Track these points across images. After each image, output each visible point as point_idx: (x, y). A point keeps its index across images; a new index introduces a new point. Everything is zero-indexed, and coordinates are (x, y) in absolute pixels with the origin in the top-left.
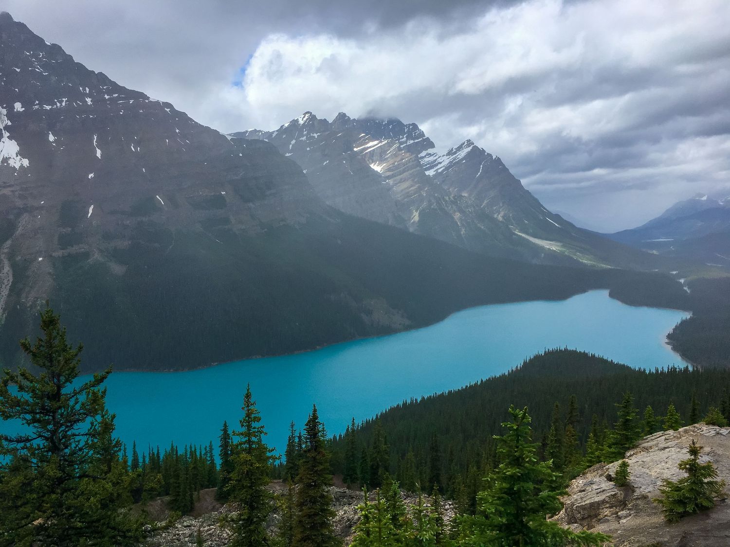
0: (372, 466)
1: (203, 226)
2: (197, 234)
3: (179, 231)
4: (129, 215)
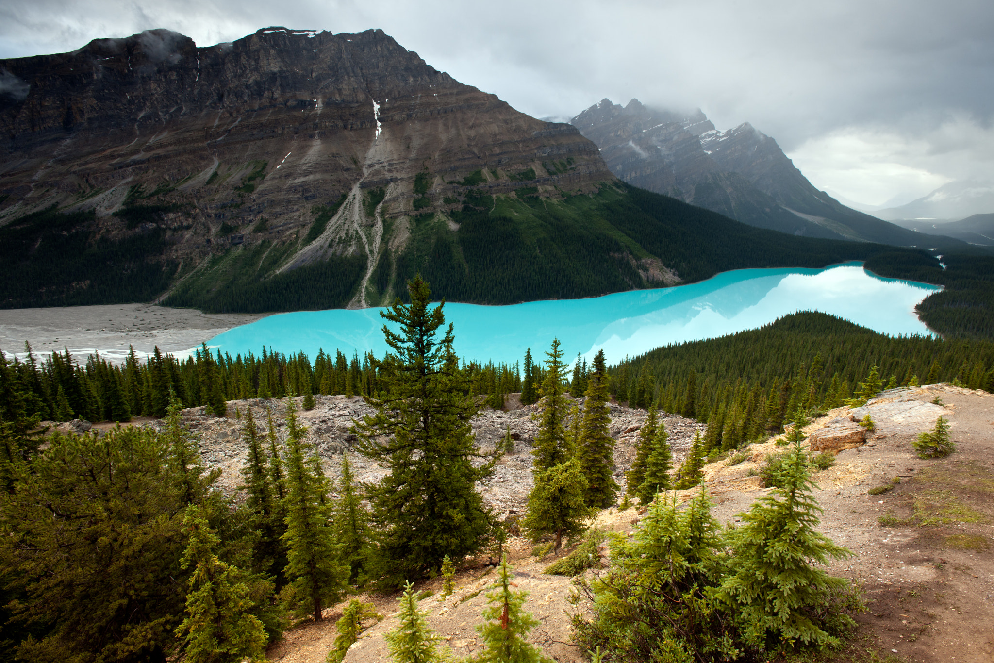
0: (640, 390)
1: (517, 194)
2: (512, 200)
3: (498, 198)
4: (463, 184)
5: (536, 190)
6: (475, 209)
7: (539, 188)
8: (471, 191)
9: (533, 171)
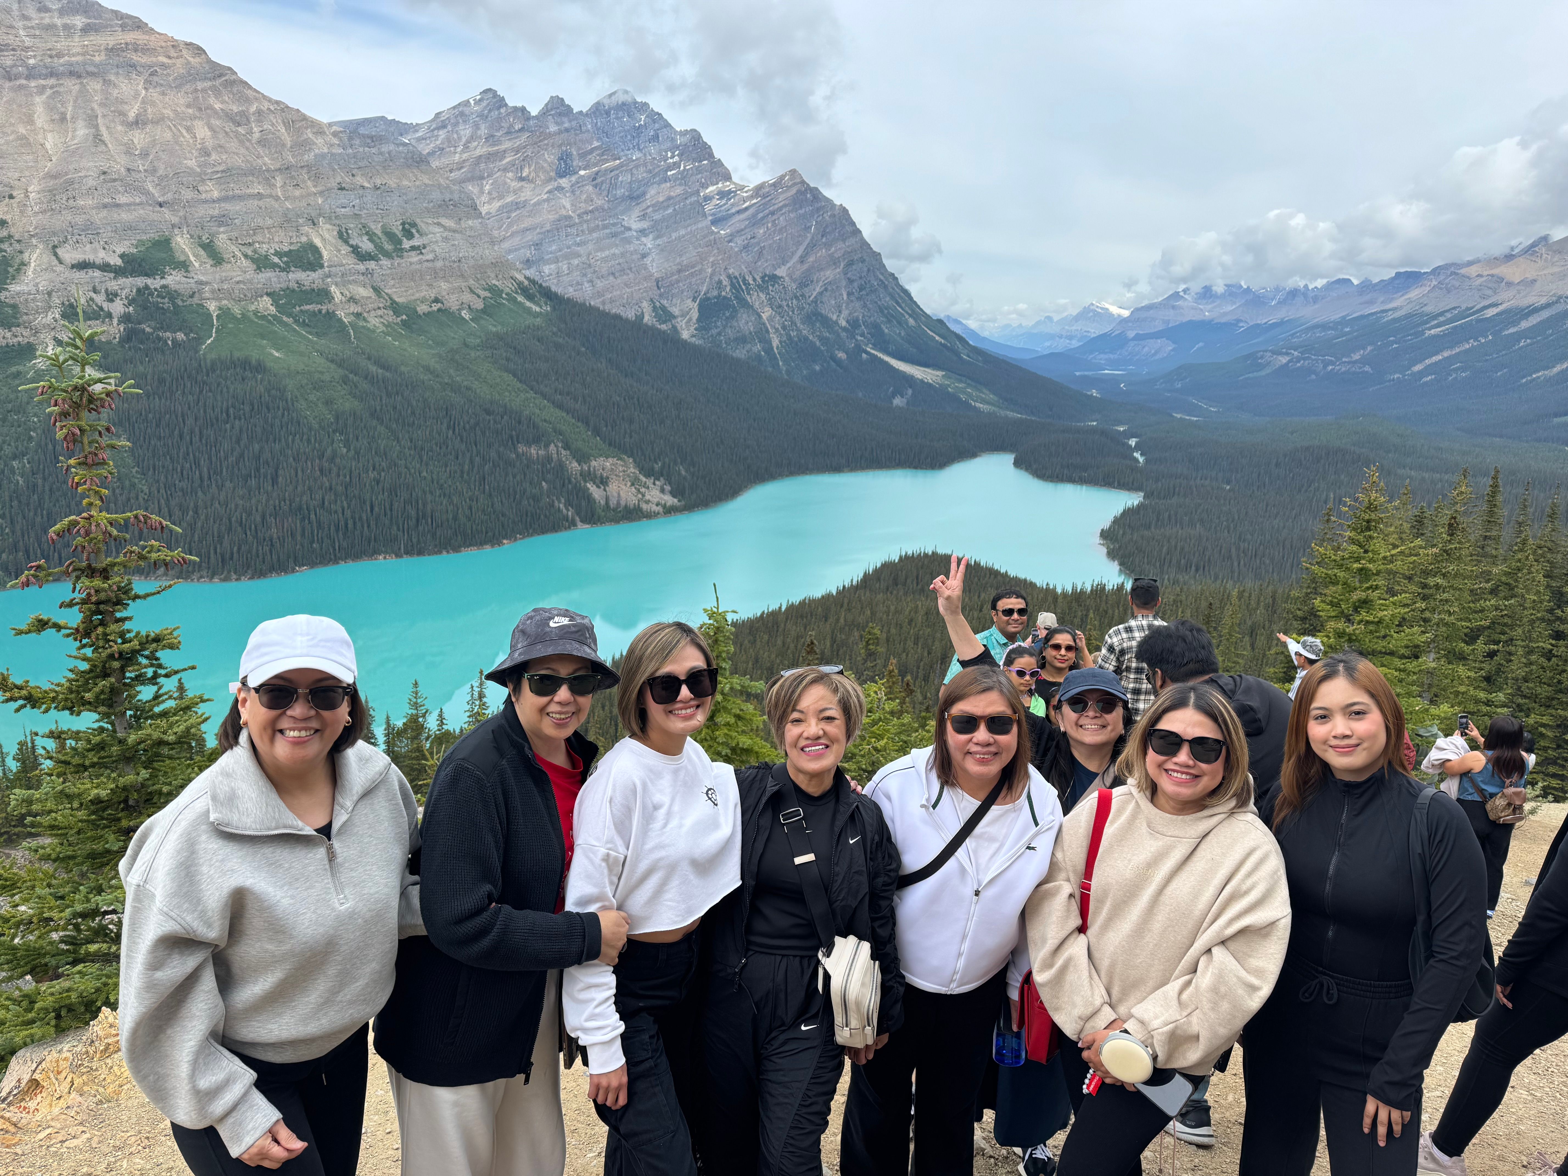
1: (275, 303)
2: (264, 317)
3: (225, 313)
4: (118, 272)
5: (324, 295)
6: (159, 339)
7: (333, 288)
8: (142, 291)
9: (316, 250)
